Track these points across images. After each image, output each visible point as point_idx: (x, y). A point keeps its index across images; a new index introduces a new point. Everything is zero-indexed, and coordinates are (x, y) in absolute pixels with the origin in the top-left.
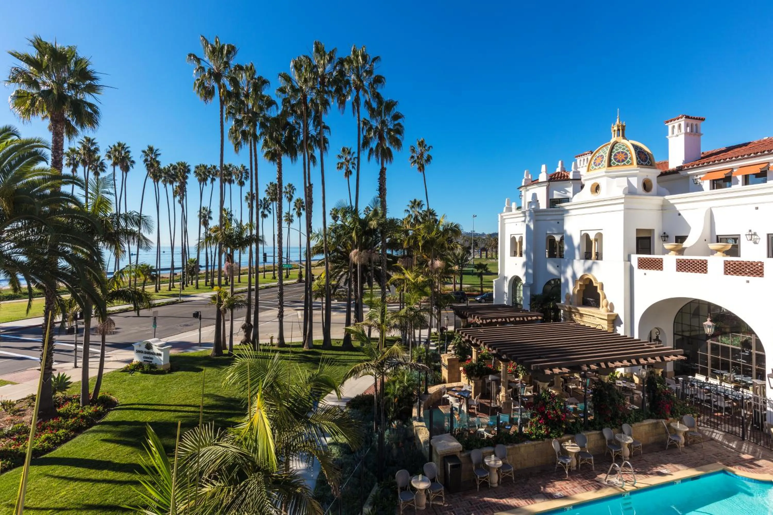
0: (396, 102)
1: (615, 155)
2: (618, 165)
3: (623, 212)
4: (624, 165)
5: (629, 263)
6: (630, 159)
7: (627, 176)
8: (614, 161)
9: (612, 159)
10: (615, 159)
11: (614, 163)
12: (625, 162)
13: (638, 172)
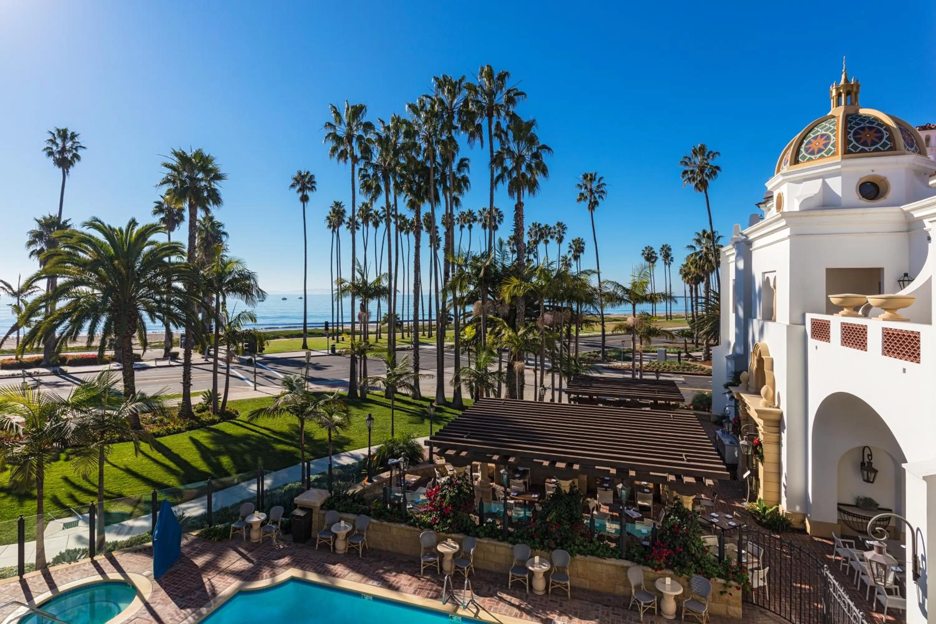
0: (534, 120)
1: (809, 142)
2: (810, 159)
3: (788, 241)
4: (823, 156)
5: (803, 327)
6: (833, 145)
7: (823, 177)
8: (804, 153)
9: (802, 149)
10: (806, 150)
11: (804, 157)
12: (823, 153)
13: (839, 167)
